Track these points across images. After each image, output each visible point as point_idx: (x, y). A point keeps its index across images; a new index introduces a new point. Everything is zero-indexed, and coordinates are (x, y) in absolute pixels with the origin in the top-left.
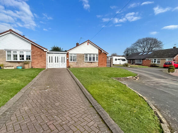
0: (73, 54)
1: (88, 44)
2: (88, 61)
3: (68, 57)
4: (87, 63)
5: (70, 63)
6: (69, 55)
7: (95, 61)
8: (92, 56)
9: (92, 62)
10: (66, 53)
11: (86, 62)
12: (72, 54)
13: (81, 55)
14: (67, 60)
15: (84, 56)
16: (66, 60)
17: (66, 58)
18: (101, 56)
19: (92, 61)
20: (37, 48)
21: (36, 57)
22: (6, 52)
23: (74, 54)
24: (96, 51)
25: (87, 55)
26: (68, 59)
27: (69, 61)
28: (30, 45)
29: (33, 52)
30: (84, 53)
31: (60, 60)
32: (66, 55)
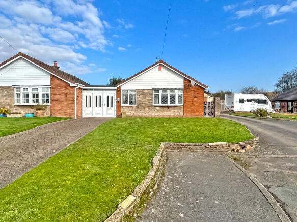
0: (129, 91)
1: (160, 70)
2: (160, 104)
3: (118, 96)
4: (158, 108)
5: (122, 109)
6: (122, 93)
7: (177, 104)
8: (169, 93)
9: (168, 107)
10: (115, 88)
11: (155, 106)
12: (127, 90)
13: (146, 91)
14: (118, 102)
15: (152, 94)
16: (115, 103)
17: (116, 98)
18: (191, 93)
19: (169, 104)
20: (59, 82)
21: (58, 97)
22: (15, 89)
23: (132, 90)
24: (179, 83)
25: (158, 92)
26: (118, 99)
27: (122, 105)
28: (49, 77)
29: (53, 89)
30: (151, 89)
31: (104, 102)
32: (115, 92)
